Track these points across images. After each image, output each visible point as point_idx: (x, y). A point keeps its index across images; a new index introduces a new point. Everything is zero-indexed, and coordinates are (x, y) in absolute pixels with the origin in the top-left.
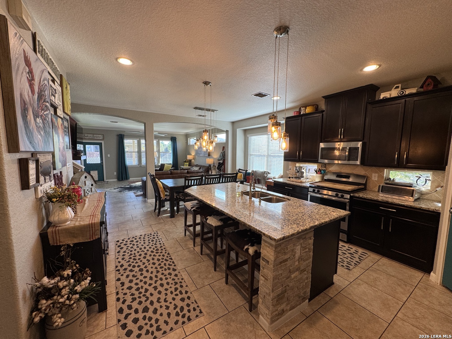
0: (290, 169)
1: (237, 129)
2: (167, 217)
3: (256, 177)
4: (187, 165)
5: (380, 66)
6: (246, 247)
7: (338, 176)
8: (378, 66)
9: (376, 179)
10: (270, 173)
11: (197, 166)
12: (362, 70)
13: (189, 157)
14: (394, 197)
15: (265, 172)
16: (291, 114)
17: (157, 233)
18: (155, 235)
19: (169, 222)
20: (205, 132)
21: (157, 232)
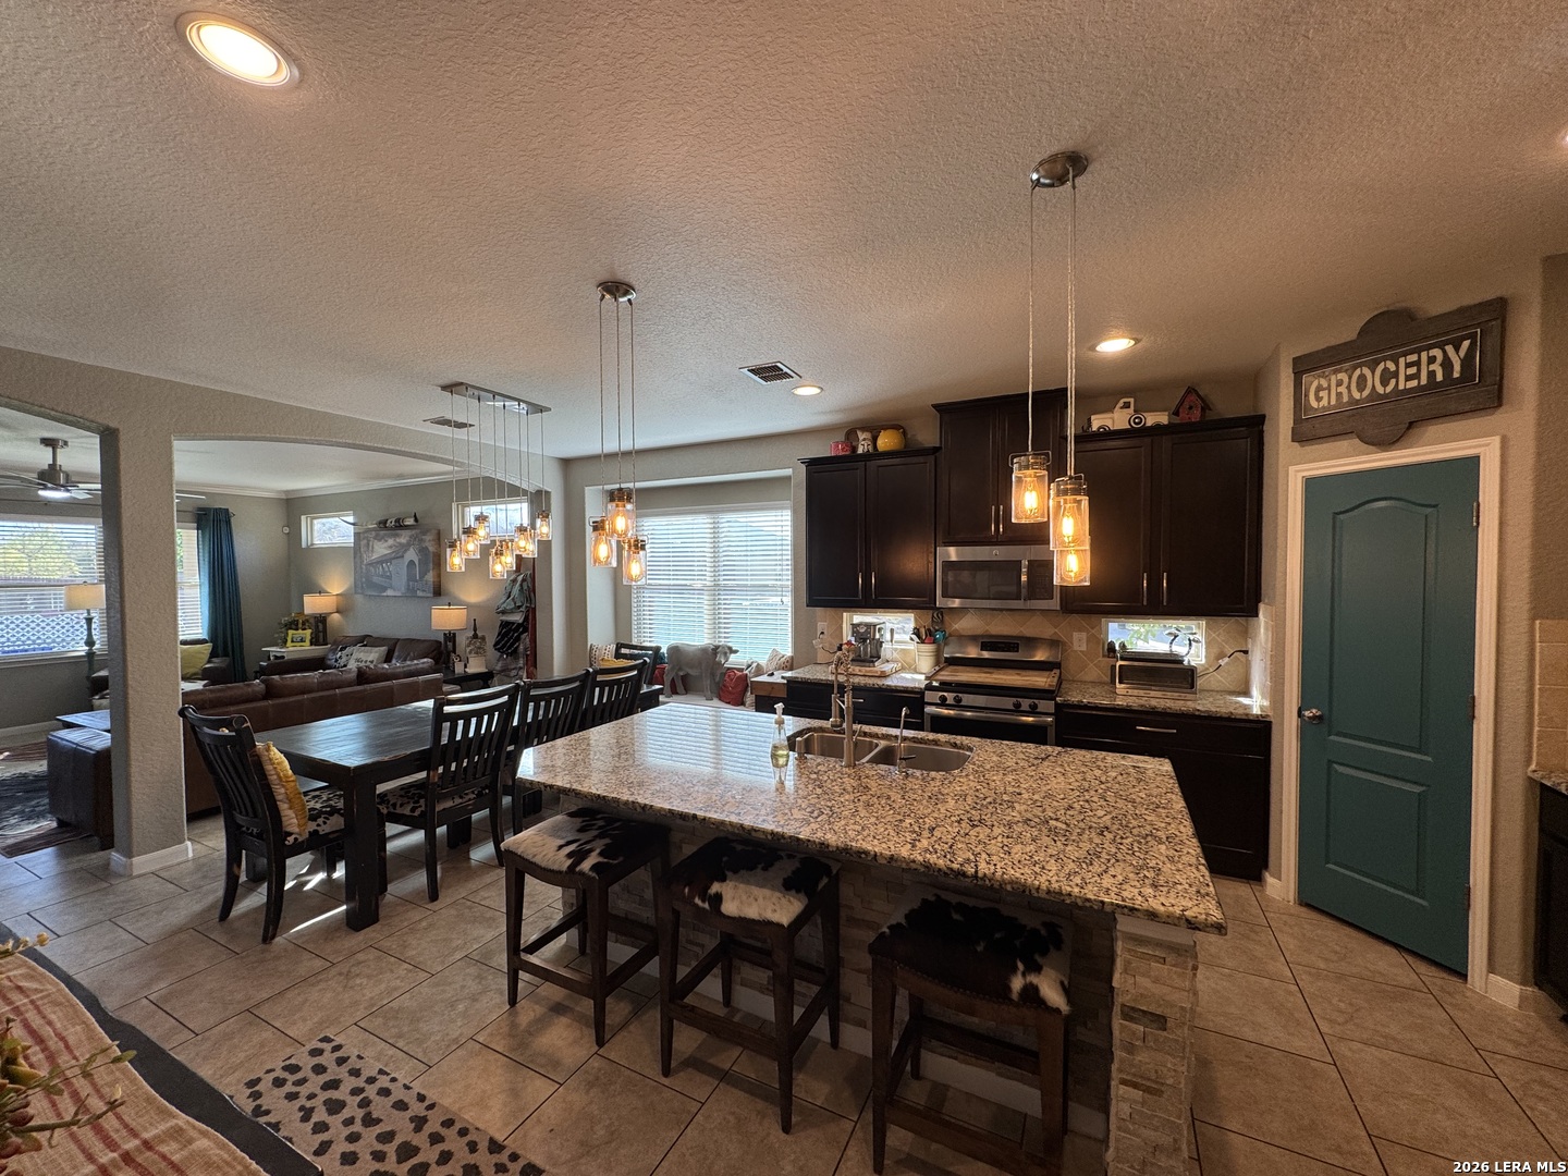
0: (822, 633)
1: (586, 488)
2: (328, 931)
3: (680, 669)
4: (302, 640)
5: (1137, 341)
6: (1017, 983)
7: (984, 647)
8: (1133, 342)
9: (1084, 648)
10: (736, 652)
11: (365, 641)
12: (1093, 348)
13: (313, 604)
14: (1153, 693)
15: (717, 647)
16: (823, 449)
17: (327, 1047)
18: (327, 1059)
19: (361, 956)
20: (621, 499)
21: (326, 1040)
